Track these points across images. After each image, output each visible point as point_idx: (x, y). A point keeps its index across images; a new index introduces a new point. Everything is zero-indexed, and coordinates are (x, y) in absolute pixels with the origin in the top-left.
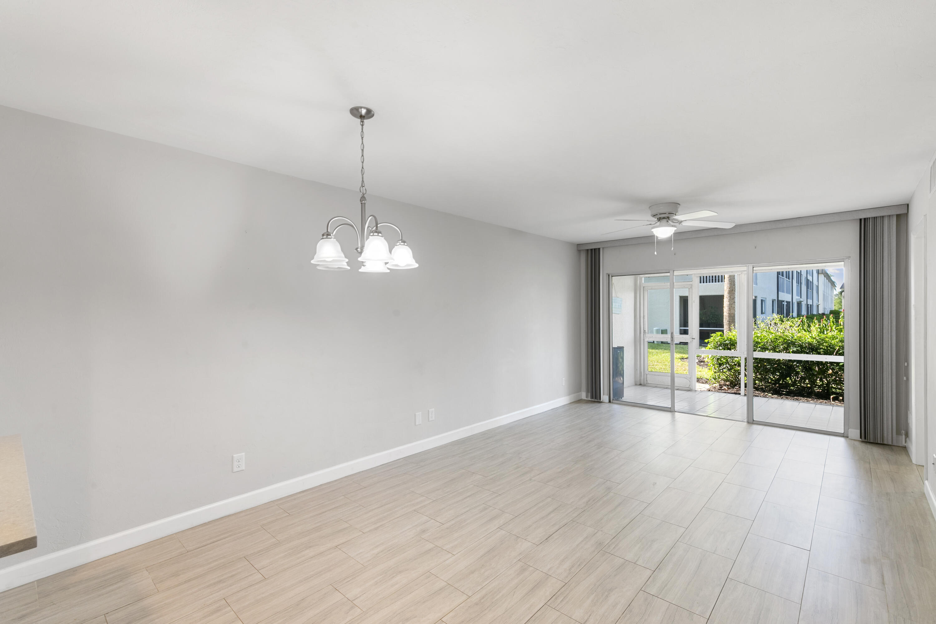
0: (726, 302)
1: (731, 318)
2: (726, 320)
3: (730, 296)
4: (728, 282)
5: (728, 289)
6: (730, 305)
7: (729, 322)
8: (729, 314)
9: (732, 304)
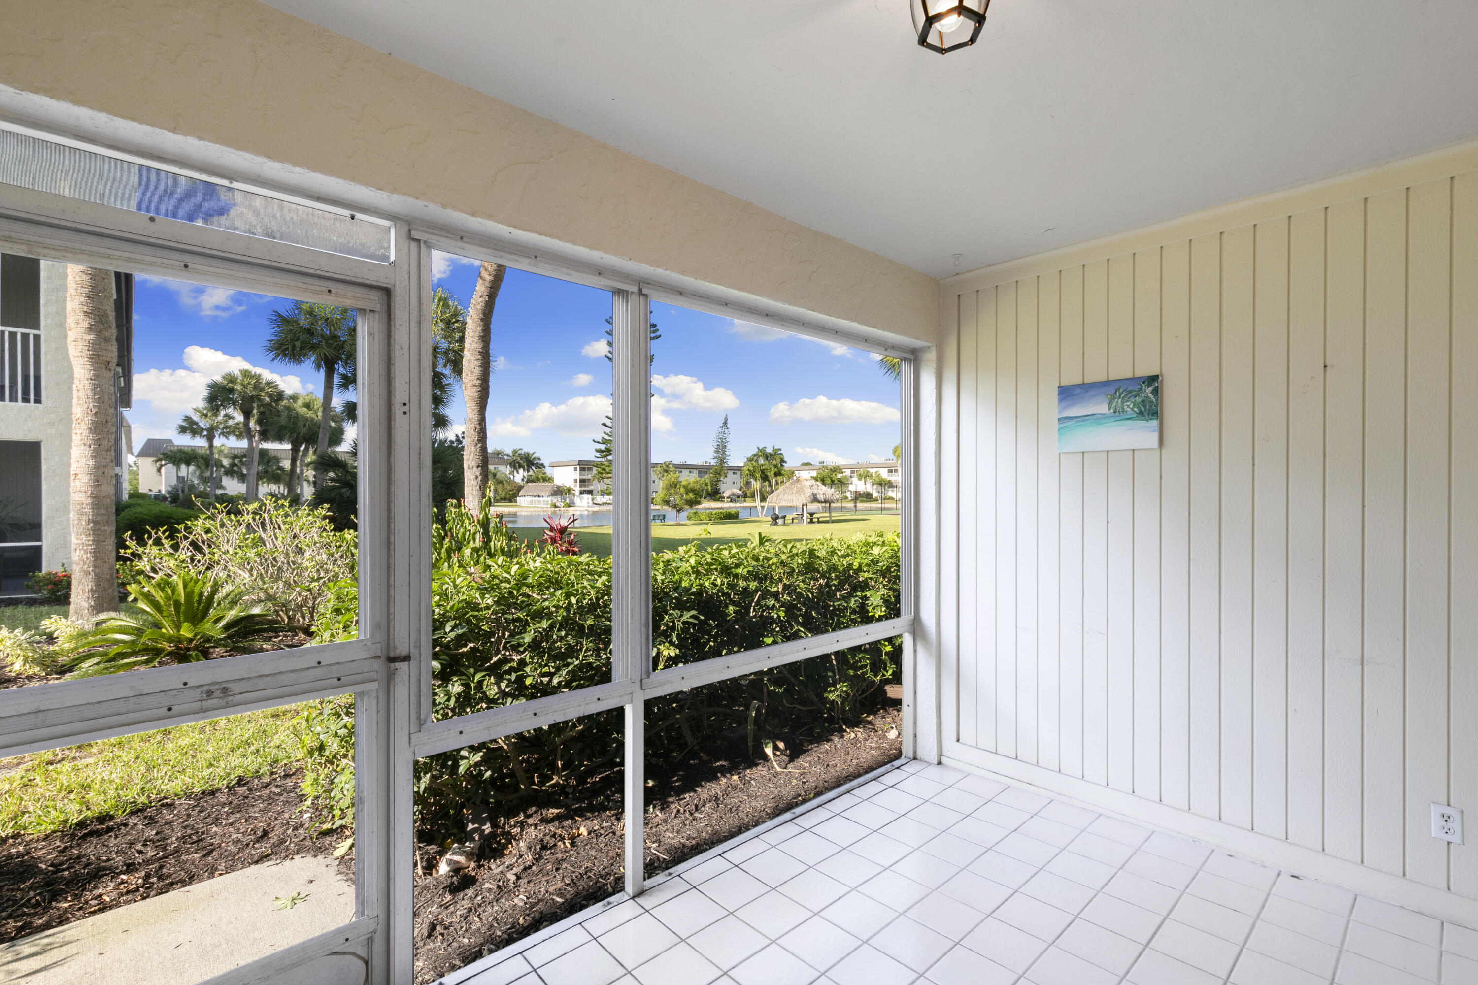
0: (84, 460)
1: (103, 511)
2: (85, 517)
3: (99, 439)
4: (90, 394)
5: (88, 419)
6: (97, 467)
7: (95, 523)
8: (94, 497)
9: (105, 467)
